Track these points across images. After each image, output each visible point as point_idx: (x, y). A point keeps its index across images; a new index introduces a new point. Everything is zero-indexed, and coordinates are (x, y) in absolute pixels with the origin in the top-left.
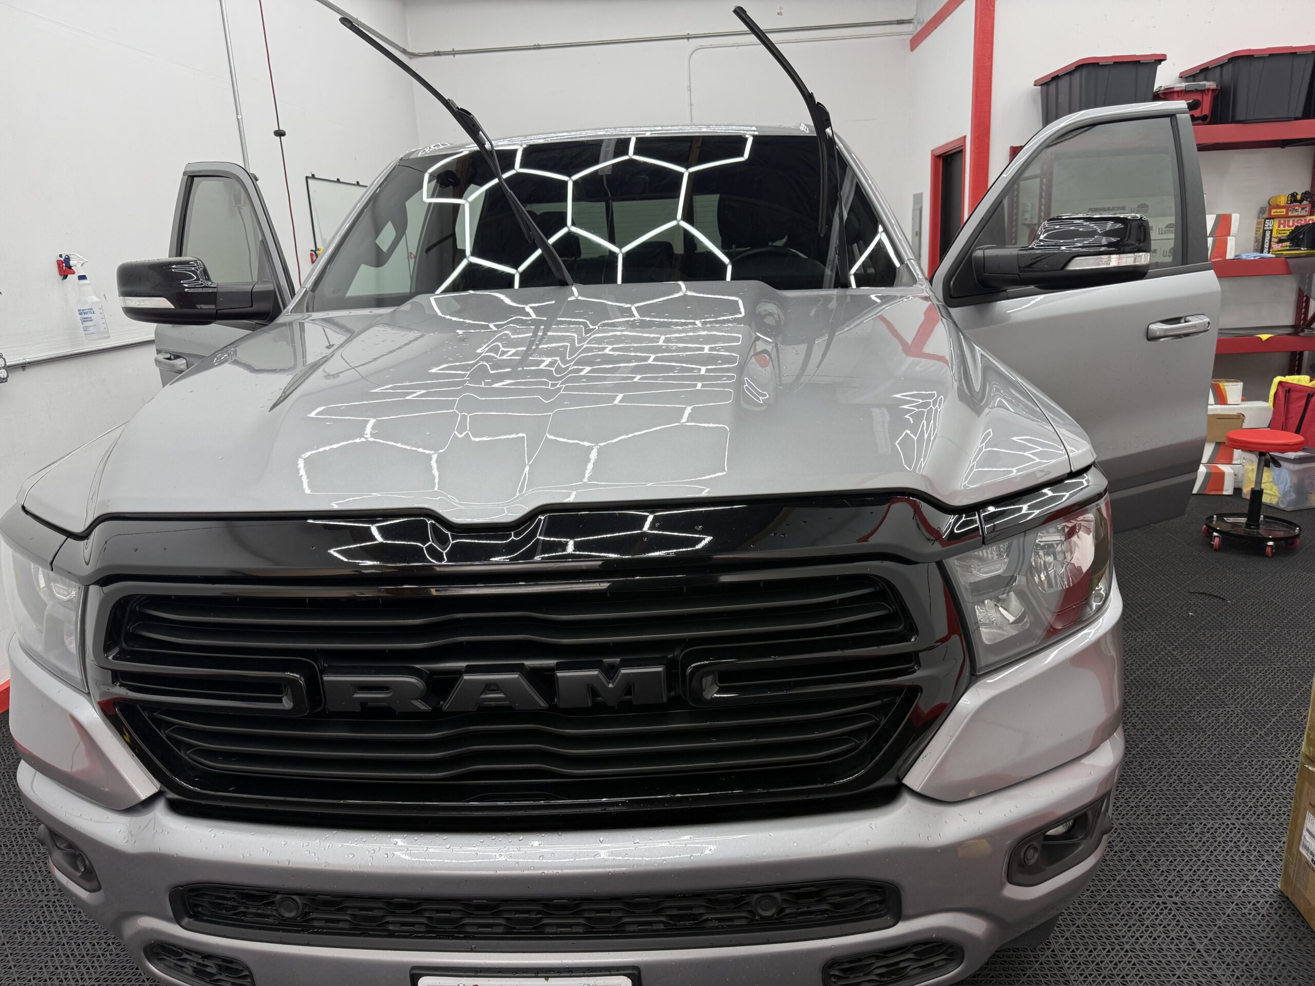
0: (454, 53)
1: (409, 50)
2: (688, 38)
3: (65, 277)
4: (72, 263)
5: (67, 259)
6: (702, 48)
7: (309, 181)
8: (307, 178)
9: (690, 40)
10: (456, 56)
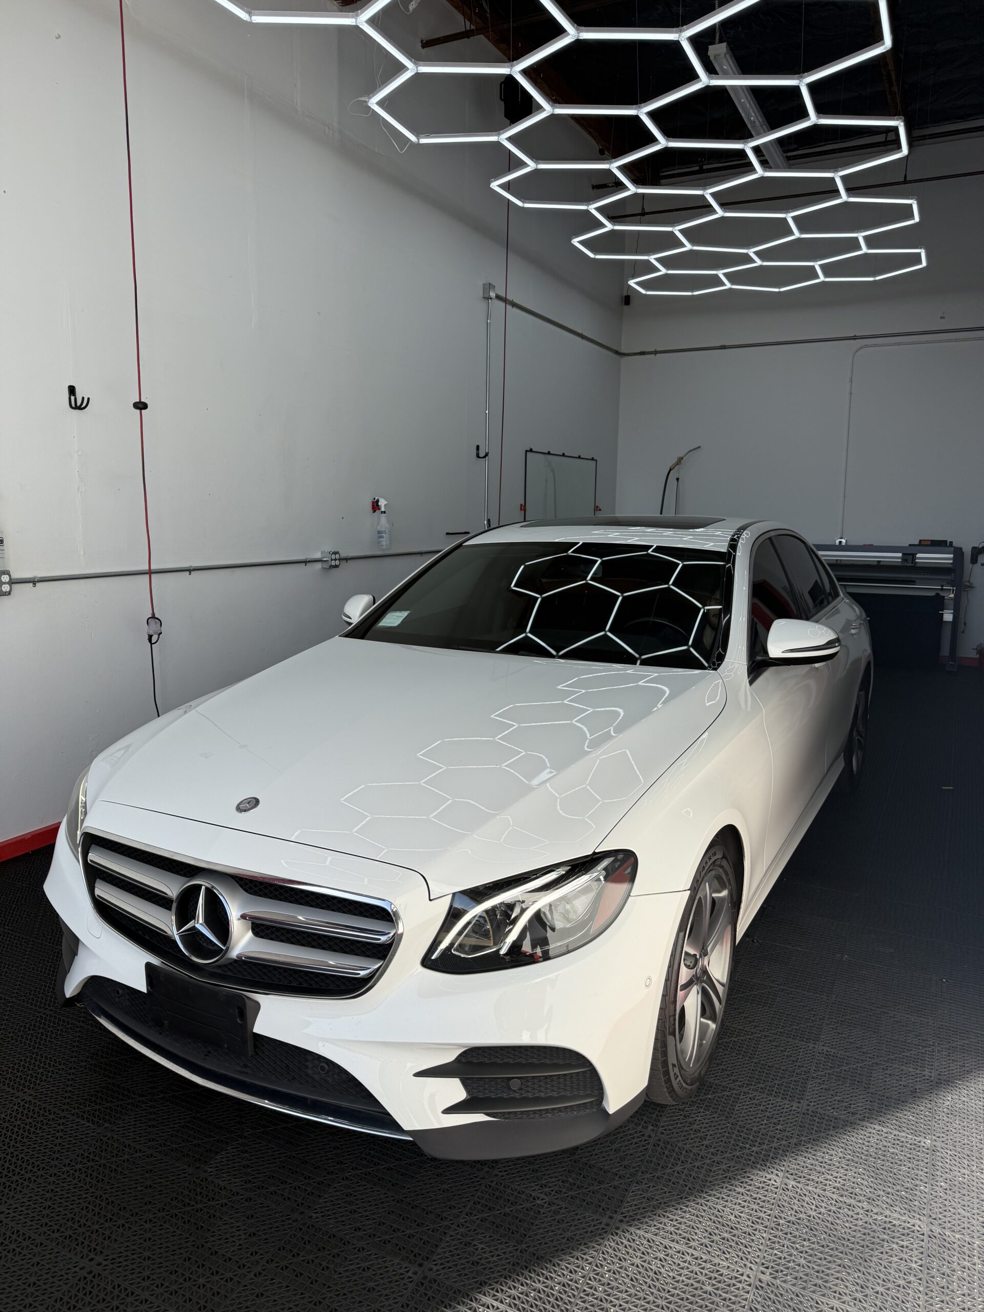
0: (656, 352)
1: (623, 350)
2: (854, 339)
3: (374, 512)
4: (380, 504)
5: (378, 501)
6: (866, 346)
7: (528, 453)
8: (526, 451)
9: (857, 340)
10: (658, 355)
